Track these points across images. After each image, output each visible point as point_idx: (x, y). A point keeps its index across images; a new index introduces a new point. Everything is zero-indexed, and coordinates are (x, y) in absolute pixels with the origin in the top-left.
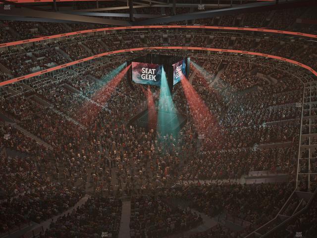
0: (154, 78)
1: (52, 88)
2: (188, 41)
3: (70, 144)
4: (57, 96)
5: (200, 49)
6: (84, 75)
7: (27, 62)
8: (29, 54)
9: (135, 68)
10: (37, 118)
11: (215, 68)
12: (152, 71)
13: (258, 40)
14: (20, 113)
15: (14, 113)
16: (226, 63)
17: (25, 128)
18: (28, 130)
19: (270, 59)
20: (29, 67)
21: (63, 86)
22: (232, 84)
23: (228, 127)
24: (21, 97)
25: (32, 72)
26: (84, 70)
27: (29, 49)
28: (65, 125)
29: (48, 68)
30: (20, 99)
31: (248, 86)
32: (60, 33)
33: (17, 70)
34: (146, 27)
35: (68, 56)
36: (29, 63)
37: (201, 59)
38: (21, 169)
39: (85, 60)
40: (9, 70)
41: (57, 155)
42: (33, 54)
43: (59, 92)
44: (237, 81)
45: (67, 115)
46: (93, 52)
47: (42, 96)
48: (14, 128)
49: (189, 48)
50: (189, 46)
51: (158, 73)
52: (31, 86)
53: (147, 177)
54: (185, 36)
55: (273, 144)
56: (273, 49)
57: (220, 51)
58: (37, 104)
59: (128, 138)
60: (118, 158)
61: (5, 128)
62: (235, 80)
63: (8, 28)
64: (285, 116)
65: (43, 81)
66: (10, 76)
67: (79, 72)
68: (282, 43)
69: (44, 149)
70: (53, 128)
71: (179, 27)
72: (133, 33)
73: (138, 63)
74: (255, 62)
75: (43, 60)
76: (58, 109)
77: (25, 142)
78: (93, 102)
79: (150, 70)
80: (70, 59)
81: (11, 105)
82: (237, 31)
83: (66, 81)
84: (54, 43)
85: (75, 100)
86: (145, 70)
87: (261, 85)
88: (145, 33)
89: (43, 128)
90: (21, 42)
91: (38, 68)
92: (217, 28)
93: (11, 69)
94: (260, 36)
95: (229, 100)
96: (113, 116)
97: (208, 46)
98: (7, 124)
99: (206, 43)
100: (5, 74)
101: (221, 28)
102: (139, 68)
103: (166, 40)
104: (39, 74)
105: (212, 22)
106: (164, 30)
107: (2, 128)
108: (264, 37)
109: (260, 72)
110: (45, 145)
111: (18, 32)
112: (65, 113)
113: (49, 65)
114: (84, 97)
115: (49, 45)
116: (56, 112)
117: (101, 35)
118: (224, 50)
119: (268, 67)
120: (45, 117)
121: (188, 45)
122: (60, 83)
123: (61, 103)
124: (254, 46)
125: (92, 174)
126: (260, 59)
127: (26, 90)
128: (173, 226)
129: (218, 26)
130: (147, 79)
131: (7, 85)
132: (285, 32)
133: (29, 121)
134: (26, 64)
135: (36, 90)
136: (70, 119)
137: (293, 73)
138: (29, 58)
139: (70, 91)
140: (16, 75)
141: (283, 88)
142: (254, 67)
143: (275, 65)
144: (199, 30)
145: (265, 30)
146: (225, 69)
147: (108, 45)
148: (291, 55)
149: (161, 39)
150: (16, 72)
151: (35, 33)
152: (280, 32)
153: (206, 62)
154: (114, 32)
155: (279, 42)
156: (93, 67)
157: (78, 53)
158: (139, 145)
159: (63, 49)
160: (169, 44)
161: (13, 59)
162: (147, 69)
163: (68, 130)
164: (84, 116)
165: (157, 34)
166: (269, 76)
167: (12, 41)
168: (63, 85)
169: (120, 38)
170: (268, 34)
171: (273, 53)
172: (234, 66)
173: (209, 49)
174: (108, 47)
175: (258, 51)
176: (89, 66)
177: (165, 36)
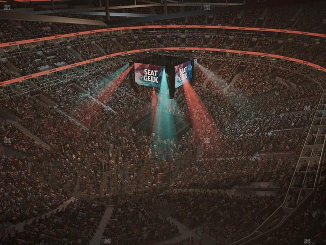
0: (156, 79)
1: (59, 87)
2: (206, 41)
3: (68, 145)
4: (63, 96)
5: (218, 50)
6: (94, 75)
7: (36, 60)
8: (40, 53)
9: (137, 69)
10: (39, 117)
11: (232, 71)
12: (154, 73)
13: (280, 42)
14: (23, 112)
15: (16, 111)
16: (245, 66)
17: (26, 127)
18: (29, 130)
19: (292, 62)
20: (38, 66)
21: (70, 86)
22: (248, 88)
23: (233, 134)
24: (26, 96)
25: (40, 71)
26: (95, 70)
27: (40, 47)
28: (67, 125)
29: (58, 67)
30: (25, 98)
31: (264, 91)
32: (73, 32)
33: (25, 69)
34: (164, 27)
35: (80, 55)
36: (38, 62)
37: (218, 61)
38: (13, 168)
39: (96, 59)
40: (18, 69)
41: (52, 156)
42: (43, 53)
43: (66, 91)
44: (254, 85)
45: (71, 115)
46: (106, 51)
47: (48, 95)
48: (14, 127)
49: (207, 49)
50: (208, 47)
51: (160, 75)
52: (38, 85)
53: (138, 182)
54: (204, 37)
55: (275, 153)
56: (295, 52)
57: (239, 52)
58: (42, 103)
59: (128, 141)
60: (112, 162)
61: (6, 127)
62: (251, 84)
63: (20, 27)
64: (295, 124)
65: (51, 80)
66: (17, 74)
67: (90, 72)
68: (306, 45)
69: (41, 149)
70: (54, 128)
71: (199, 27)
72: (149, 32)
73: (141, 64)
74: (275, 64)
75: (53, 59)
76: (63, 109)
77: (23, 141)
78: (99, 103)
79: (152, 71)
80: (81, 59)
81: (15, 103)
82: (259, 32)
83: (74, 81)
84: (66, 42)
85: (81, 100)
86: (147, 71)
87: (278, 90)
88: (162, 33)
89: (43, 128)
90: (32, 41)
91: (47, 66)
92: (237, 28)
93: (19, 67)
94: (283, 38)
95: (242, 104)
96: (117, 118)
97: (226, 47)
98: (8, 122)
99: (225, 44)
100: (12, 72)
101: (242, 28)
102: (141, 69)
103: (183, 40)
104: (47, 73)
105: (233, 22)
106: (183, 30)
107: (3, 126)
108: (287, 38)
109: (279, 76)
110: (44, 145)
111: (30, 30)
112: (68, 113)
113: (59, 64)
114: (90, 97)
115: (61, 44)
116: (60, 111)
117: (117, 35)
118: (244, 52)
119: (289, 71)
120: (47, 116)
121: (206, 46)
122: (68, 83)
123: (66, 102)
124: (275, 49)
125: (82, 176)
126: (282, 62)
127: (32, 89)
128: (145, 236)
129: (239, 26)
130: (149, 80)
131: (14, 83)
132: (309, 34)
133: (31, 120)
134: (35, 62)
135: (43, 89)
136: (72, 120)
137: (314, 78)
138: (38, 57)
139: (77, 91)
140: (23, 74)
141: (301, 94)
142: (274, 70)
143: (296, 69)
144: (218, 31)
145: (288, 31)
146: (243, 72)
147: (123, 45)
148: (314, 59)
149: (179, 39)
150: (24, 70)
151: (47, 32)
152: (304, 33)
153: (223, 64)
154: (130, 32)
155: (303, 45)
156: (104, 67)
157: (90, 52)
158: (136, 149)
159: (75, 48)
160: (186, 44)
161: (22, 57)
162: (149, 70)
163: (69, 130)
164: (88, 116)
165: (175, 34)
166: (288, 80)
167: (22, 39)
168: (71, 84)
169: (136, 38)
170: (292, 35)
171: (296, 55)
172: (253, 69)
173: (227, 51)
174: (122, 47)
175: (279, 54)
176: (100, 66)
177: (183, 36)
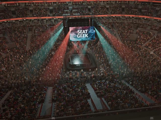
7: (65, 11)
8: (71, 7)
77: (22, 43)
91: (69, 14)
150: (55, 14)
